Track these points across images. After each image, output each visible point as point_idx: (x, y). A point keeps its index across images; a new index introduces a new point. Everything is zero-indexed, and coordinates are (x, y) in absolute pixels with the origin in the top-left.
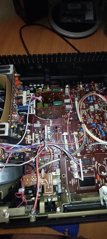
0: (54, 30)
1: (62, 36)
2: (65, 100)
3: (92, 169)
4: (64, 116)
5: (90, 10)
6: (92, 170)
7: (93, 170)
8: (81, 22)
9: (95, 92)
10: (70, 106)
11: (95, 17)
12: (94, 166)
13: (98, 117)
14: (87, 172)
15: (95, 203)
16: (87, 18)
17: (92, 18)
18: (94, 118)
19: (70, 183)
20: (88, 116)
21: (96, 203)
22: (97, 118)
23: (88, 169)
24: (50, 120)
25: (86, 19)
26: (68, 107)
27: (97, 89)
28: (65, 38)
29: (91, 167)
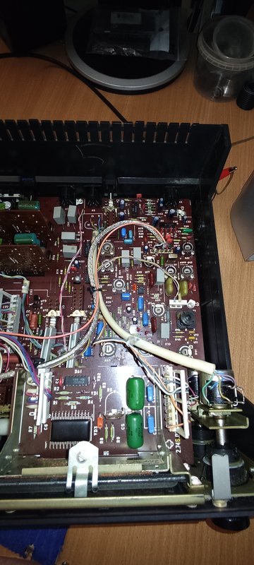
0: (77, 72)
1: (93, 86)
2: (62, 233)
3: (91, 399)
4: (62, 271)
5: (161, 30)
6: (89, 402)
7: (92, 402)
8: (139, 54)
9: (143, 219)
10: (73, 249)
11: (172, 46)
12: (95, 393)
13: (143, 278)
14: (75, 408)
15: (53, 481)
16: (154, 47)
17: (165, 48)
18: (133, 281)
19: (30, 431)
20: (118, 275)
21: (54, 483)
22: (141, 280)
23: (79, 400)
24: (23, 279)
25: (151, 50)
26: (67, 249)
27: (150, 212)
28: (99, 90)
29: (90, 395)
